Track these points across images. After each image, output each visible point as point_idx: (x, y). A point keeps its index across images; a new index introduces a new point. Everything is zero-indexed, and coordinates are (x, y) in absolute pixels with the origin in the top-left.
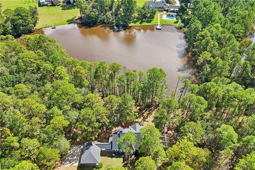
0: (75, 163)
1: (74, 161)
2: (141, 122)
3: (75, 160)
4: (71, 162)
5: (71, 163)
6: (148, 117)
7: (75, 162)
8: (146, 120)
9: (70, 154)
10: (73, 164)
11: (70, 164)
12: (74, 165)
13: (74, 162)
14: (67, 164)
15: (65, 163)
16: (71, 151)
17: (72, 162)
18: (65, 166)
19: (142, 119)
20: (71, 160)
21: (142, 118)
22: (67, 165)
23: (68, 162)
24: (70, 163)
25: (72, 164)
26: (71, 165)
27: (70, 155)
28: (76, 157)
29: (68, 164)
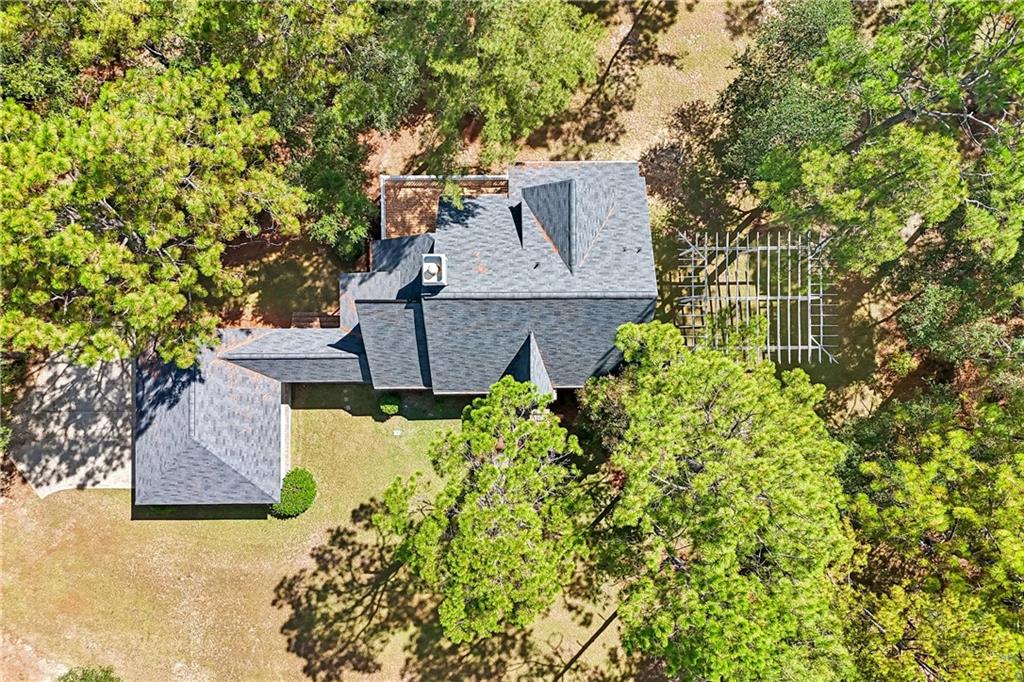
0: (105, 467)
1: (94, 453)
2: (614, 72)
3: (107, 445)
4: (77, 457)
5: (82, 471)
6: (674, 13)
7: (108, 462)
8: (664, 43)
9: (58, 394)
10: (99, 476)
11: (75, 480)
12: (104, 484)
13: (100, 462)
14: (48, 473)
15: (31, 470)
16: (61, 368)
17: (83, 462)
18: (43, 492)
19: (625, 30)
20: (73, 442)
21: (624, 24)
22: (55, 487)
23: (54, 462)
24: (71, 473)
25: (89, 475)
26: (81, 487)
27: (56, 404)
28: (104, 421)
29: (59, 479)
